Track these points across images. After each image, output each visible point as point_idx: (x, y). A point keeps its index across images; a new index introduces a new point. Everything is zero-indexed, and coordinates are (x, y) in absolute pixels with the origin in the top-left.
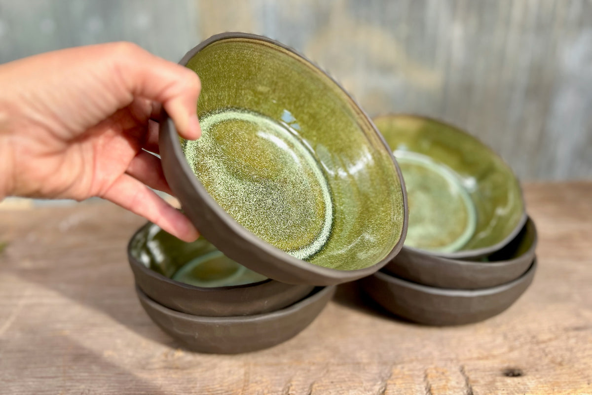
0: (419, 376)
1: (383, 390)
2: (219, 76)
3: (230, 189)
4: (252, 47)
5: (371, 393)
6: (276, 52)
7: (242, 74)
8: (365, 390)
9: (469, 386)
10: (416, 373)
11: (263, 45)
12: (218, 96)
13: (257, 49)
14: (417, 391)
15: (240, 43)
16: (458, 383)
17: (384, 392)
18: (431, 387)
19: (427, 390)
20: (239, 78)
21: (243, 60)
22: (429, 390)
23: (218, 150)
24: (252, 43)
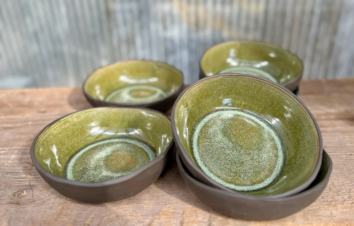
0: (178, 213)
1: (150, 222)
2: (254, 97)
3: (215, 134)
4: (275, 90)
5: (142, 224)
6: (289, 97)
7: (269, 102)
8: (139, 222)
9: (210, 221)
10: (178, 211)
11: (281, 90)
12: (251, 106)
13: (277, 91)
14: (173, 223)
15: (267, 85)
16: (203, 219)
17: (150, 224)
18: (184, 221)
19: (181, 223)
20: (266, 104)
21: (270, 95)
22: (182, 223)
23: (228, 122)
24: (274, 87)
